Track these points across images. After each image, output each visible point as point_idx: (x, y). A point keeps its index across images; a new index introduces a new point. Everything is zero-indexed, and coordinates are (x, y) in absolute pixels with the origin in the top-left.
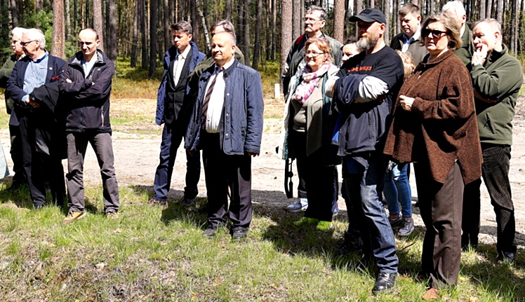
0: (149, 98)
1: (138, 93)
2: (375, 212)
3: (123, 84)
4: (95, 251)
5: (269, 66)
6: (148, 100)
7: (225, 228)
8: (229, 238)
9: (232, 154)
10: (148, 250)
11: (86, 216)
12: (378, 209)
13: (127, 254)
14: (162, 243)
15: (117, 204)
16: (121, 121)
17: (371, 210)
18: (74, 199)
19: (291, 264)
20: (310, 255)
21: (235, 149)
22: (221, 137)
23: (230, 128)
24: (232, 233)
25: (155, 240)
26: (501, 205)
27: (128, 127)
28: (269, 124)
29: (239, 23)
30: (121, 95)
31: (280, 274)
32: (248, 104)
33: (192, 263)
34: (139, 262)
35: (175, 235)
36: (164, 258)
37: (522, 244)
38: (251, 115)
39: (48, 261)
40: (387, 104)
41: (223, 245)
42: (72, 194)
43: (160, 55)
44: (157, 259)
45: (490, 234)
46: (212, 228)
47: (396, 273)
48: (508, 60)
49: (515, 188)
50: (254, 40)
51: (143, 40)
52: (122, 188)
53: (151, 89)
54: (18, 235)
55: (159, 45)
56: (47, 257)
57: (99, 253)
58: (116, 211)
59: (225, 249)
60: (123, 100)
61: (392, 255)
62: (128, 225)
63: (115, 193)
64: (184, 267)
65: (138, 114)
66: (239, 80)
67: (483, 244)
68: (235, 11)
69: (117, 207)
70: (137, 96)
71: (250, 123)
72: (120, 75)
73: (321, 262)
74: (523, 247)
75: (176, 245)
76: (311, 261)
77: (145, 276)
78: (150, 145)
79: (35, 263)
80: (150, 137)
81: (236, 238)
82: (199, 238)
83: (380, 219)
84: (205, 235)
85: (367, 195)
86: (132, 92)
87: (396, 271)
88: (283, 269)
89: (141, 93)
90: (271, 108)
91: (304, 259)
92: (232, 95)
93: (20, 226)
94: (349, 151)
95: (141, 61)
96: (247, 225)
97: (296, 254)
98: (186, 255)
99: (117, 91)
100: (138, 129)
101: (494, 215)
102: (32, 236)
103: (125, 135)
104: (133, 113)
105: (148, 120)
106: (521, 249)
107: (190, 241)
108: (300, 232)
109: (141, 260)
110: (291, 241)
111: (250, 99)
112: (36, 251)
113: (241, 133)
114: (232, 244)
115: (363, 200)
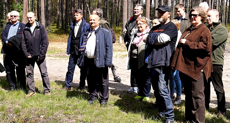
0: (64, 42)
1: (59, 40)
2: (165, 94)
3: (53, 36)
4: (40, 110)
5: (117, 29)
6: (64, 43)
7: (97, 100)
8: (99, 105)
9: (100, 67)
10: (63, 110)
11: (36, 94)
12: (166, 92)
13: (54, 112)
14: (69, 107)
15: (50, 89)
16: (52, 52)
17: (163, 93)
18: (30, 87)
19: (127, 117)
20: (135, 112)
21: (101, 65)
22: (95, 59)
23: (98, 55)
24: (100, 102)
25: (66, 105)
26: (219, 91)
27: (55, 55)
28: (117, 54)
29: (104, 10)
30: (52, 41)
31: (122, 121)
32: (106, 45)
33: (83, 116)
34: (59, 115)
35: (75, 103)
36: (70, 113)
37: (229, 108)
38: (107, 50)
39: (18, 114)
40: (170, 46)
41: (97, 108)
42: (29, 84)
43: (69, 23)
44: (67, 114)
45: (214, 103)
46: (92, 100)
47: (173, 121)
48: (221, 28)
49: (225, 83)
50: (110, 18)
51: (62, 17)
52: (52, 82)
53: (65, 38)
54: (5, 103)
55: (69, 19)
56: (18, 112)
57: (41, 111)
58: (49, 92)
59: (97, 110)
60: (53, 43)
61: (172, 113)
62: (54, 98)
63: (49, 84)
64: (79, 118)
65: (59, 49)
66: (102, 35)
67: (211, 108)
68: (102, 5)
69: (50, 90)
70: (59, 41)
71: (107, 53)
72: (52, 32)
73: (140, 116)
74: (229, 110)
75: (75, 108)
76: (136, 115)
77: (61, 121)
78: (64, 63)
79: (13, 115)
80: (64, 59)
81: (102, 105)
82: (86, 105)
83: (167, 97)
84: (89, 103)
85: (161, 86)
86: (57, 39)
87: (173, 120)
88: (123, 119)
89: (61, 40)
90: (118, 47)
91: (133, 114)
92: (99, 41)
93: (6, 99)
94: (152, 66)
95: (61, 26)
96: (107, 99)
97: (129, 112)
98: (80, 112)
99: (50, 39)
100: (59, 56)
101: (216, 96)
102: (11, 103)
103: (54, 58)
104: (57, 49)
105: (64, 52)
106: (228, 110)
107: (82, 106)
108: (131, 102)
109: (60, 114)
110: (127, 106)
111: (107, 43)
112: (13, 110)
113: (103, 58)
114: (100, 108)
115: (159, 88)
